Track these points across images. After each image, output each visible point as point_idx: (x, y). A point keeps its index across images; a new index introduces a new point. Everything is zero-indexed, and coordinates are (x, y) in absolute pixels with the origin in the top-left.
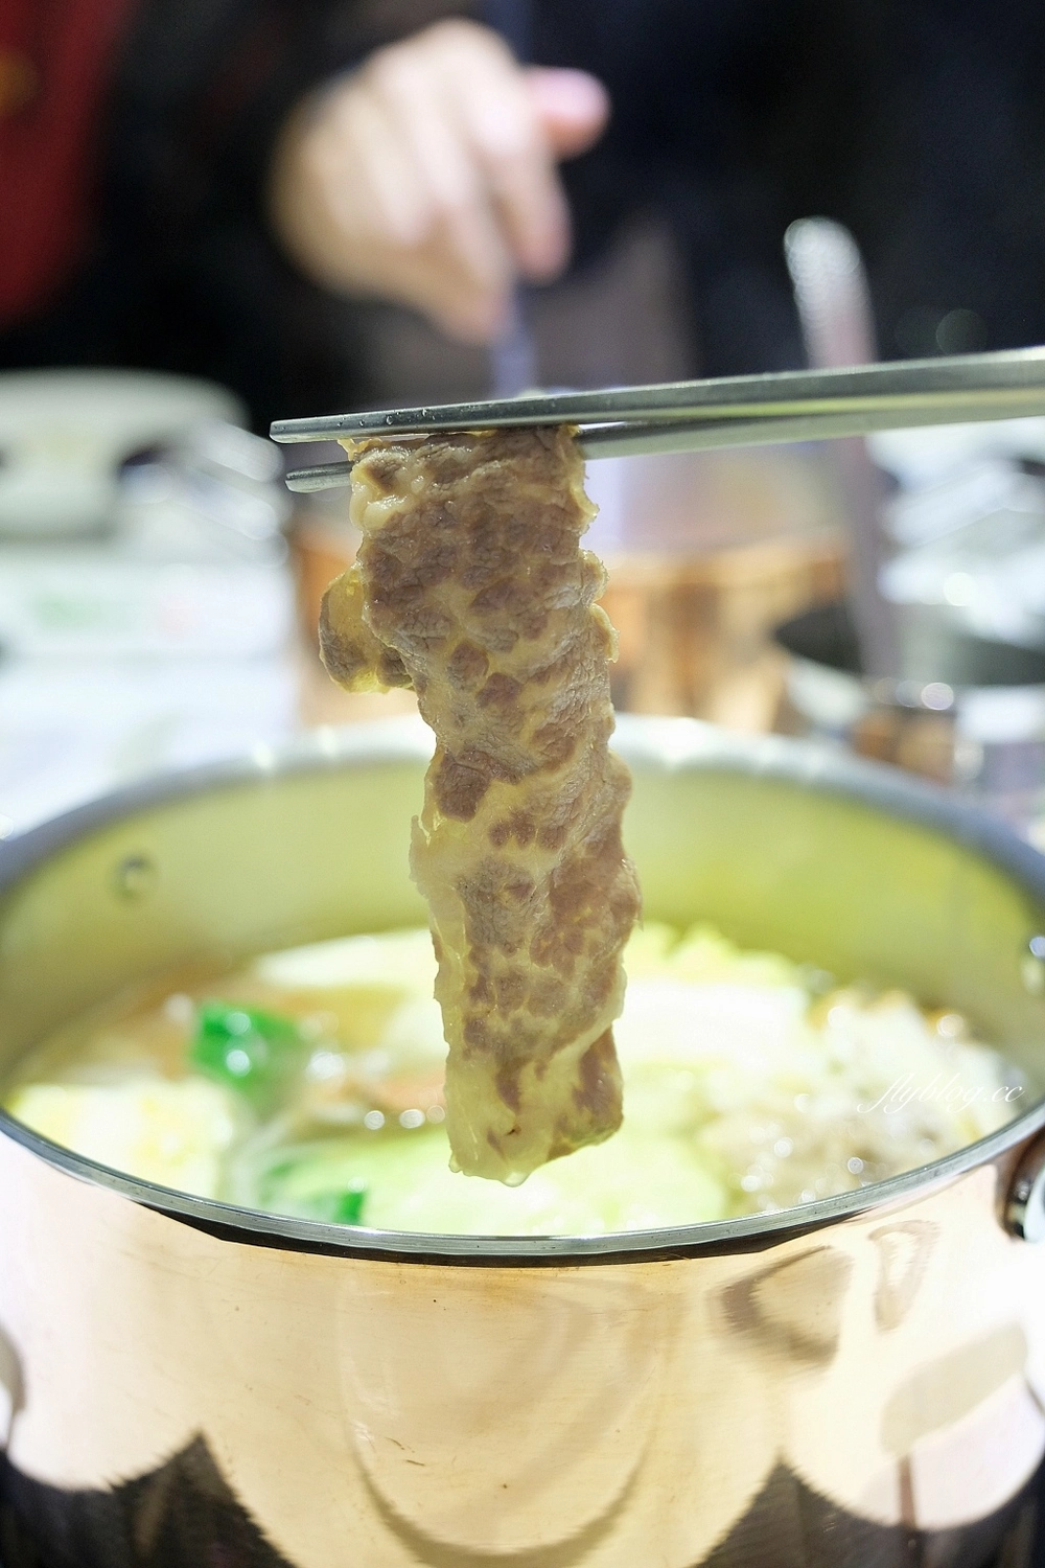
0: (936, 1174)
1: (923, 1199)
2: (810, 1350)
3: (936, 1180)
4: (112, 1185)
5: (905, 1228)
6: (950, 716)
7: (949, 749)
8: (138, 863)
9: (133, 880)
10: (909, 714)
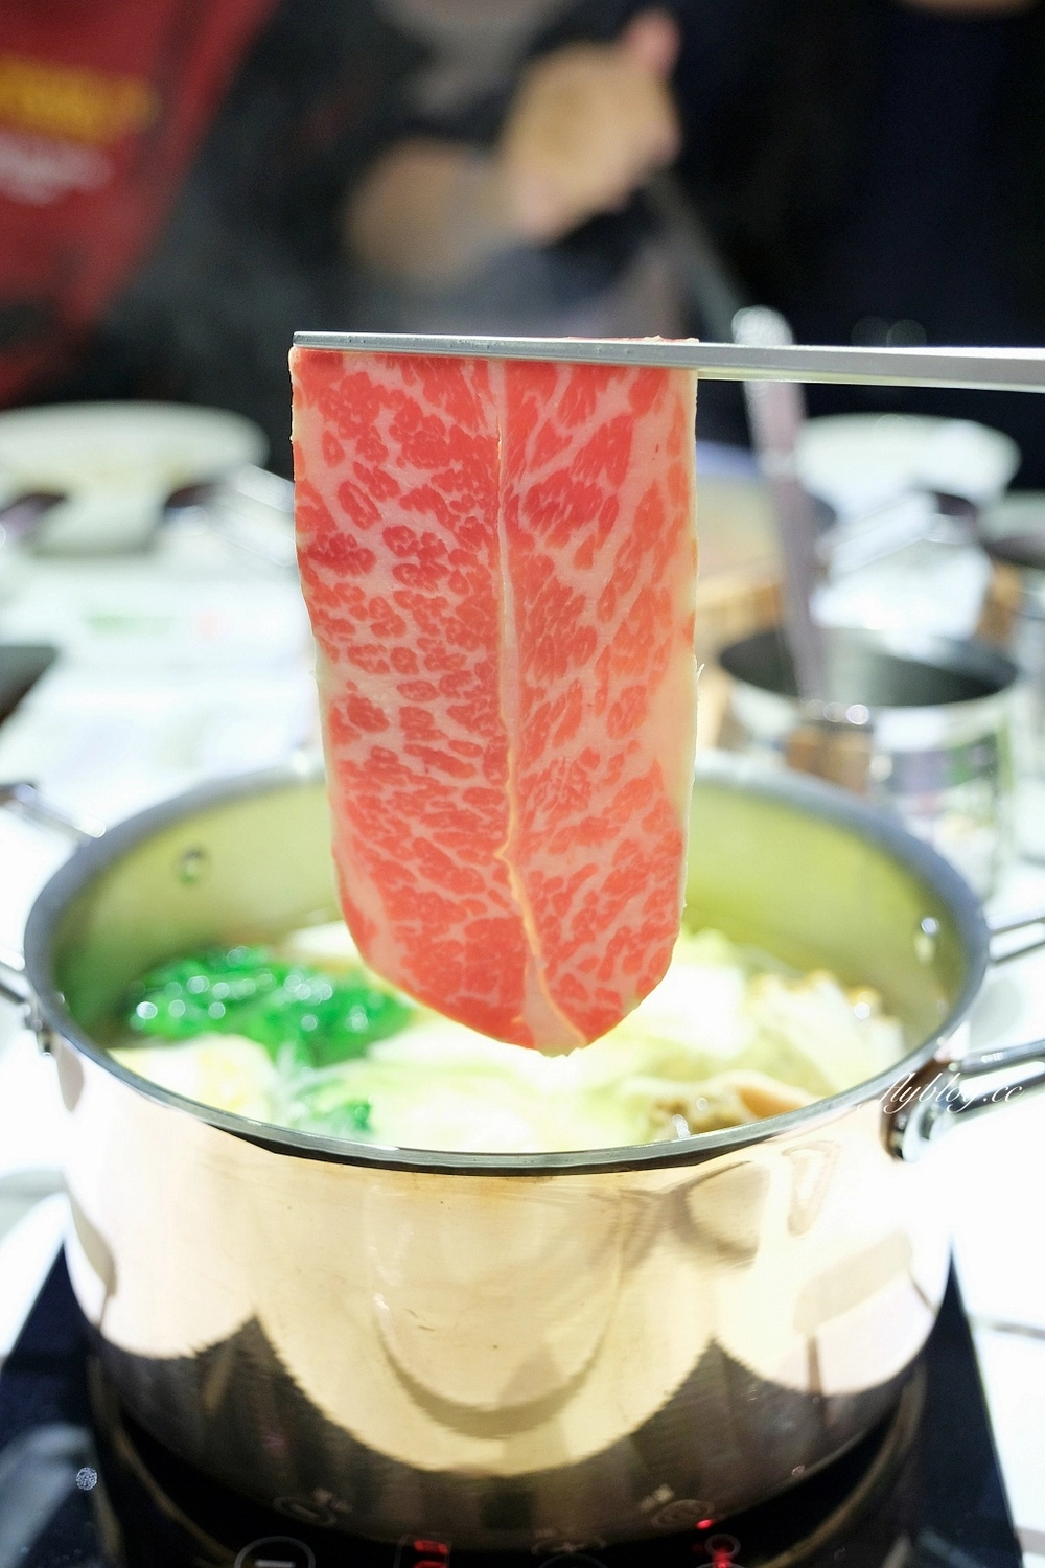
0: (829, 1108)
1: (820, 1127)
2: (733, 1252)
3: (830, 1112)
4: (194, 1112)
5: (814, 1146)
6: (868, 730)
7: (866, 758)
8: (197, 854)
9: (192, 868)
10: (832, 728)
